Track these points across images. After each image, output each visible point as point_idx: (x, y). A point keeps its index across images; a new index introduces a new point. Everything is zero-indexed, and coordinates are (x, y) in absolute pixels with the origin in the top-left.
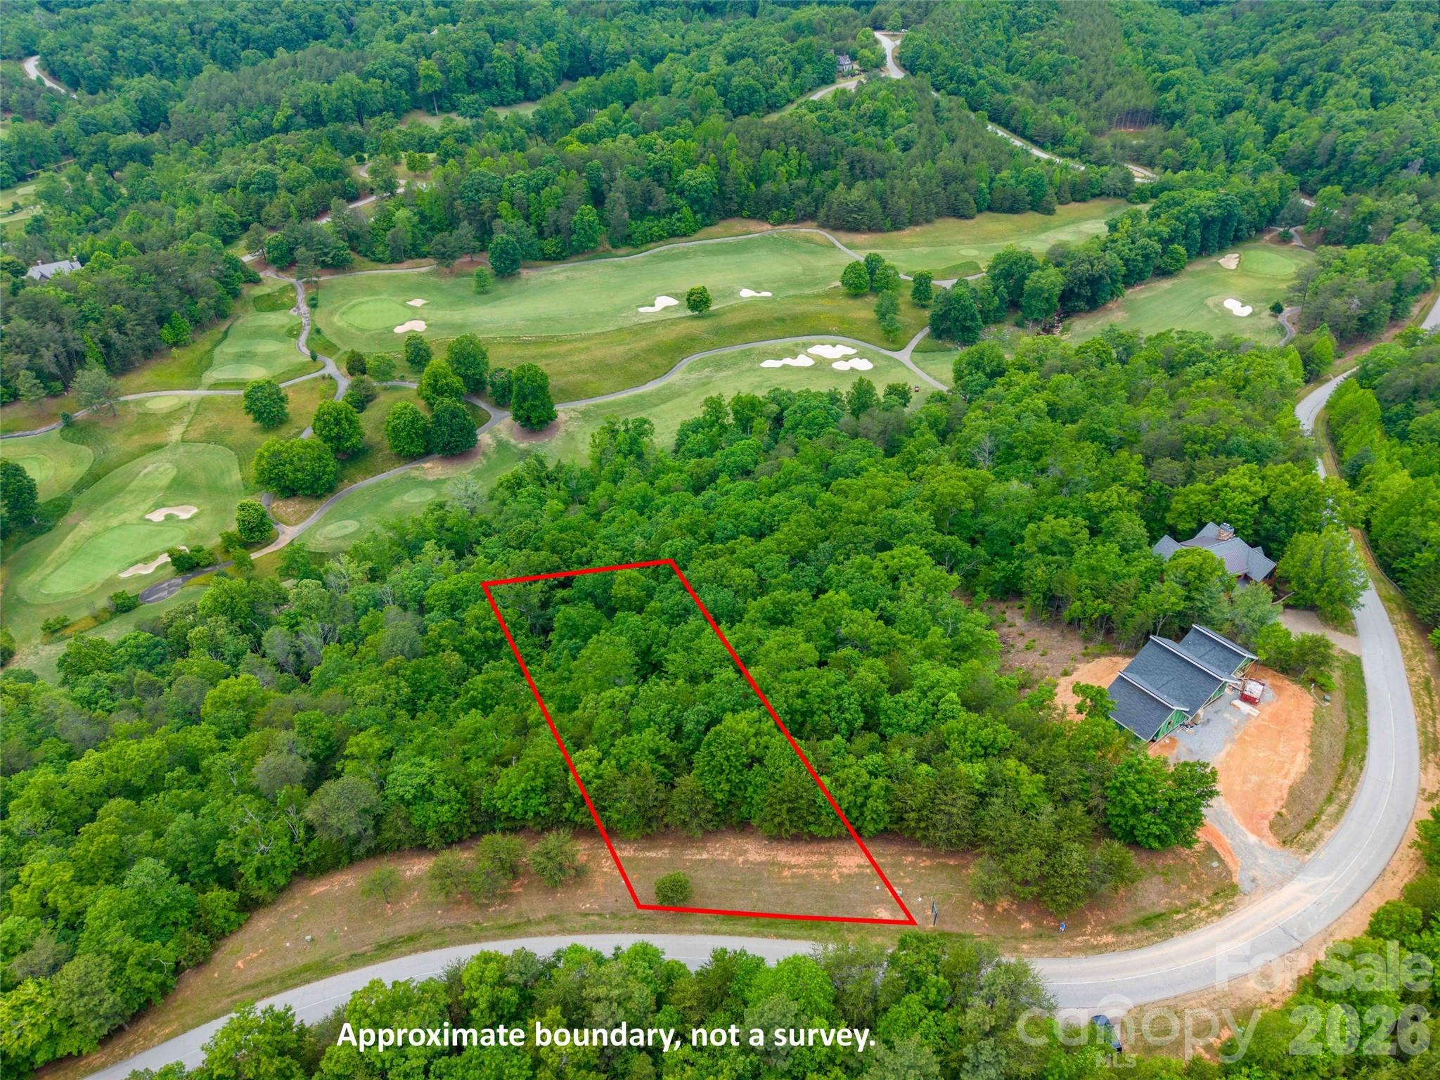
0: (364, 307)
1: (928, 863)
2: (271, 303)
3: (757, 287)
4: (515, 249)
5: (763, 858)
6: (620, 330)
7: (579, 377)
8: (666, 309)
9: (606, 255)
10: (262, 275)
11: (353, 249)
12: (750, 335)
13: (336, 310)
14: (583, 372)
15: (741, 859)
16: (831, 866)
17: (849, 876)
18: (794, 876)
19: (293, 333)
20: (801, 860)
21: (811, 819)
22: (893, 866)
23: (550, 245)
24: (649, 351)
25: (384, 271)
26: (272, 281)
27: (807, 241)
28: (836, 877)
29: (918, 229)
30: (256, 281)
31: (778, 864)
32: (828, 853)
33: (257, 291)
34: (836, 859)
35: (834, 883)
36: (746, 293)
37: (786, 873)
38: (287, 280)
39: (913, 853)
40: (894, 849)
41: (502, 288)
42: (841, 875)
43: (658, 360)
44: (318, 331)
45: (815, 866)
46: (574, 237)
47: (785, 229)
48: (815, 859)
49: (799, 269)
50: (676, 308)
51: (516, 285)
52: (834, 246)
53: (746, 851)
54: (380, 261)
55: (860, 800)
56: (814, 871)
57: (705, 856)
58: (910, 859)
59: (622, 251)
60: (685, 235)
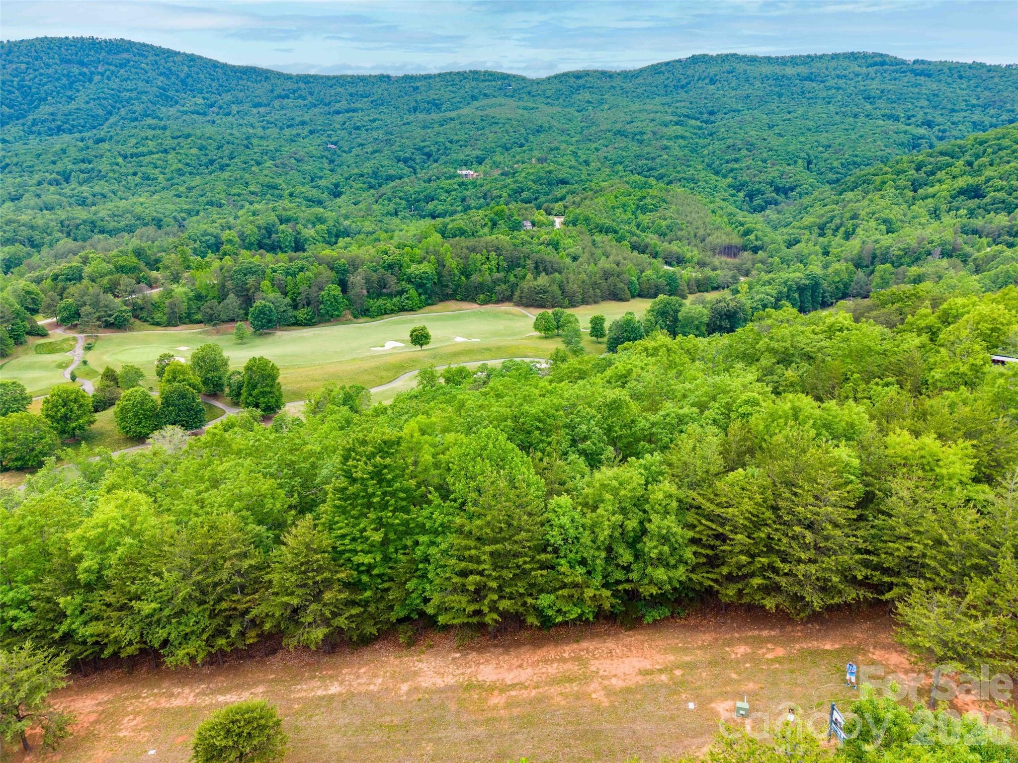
0: (133, 351)
1: (780, 652)
2: (52, 349)
3: (469, 336)
4: (271, 311)
5: (450, 680)
6: (354, 359)
7: (312, 384)
8: (394, 348)
9: (349, 322)
10: (50, 332)
11: (136, 317)
12: (463, 358)
13: (107, 352)
14: (316, 381)
15: (405, 687)
16: (586, 679)
17: (628, 690)
18: (509, 705)
19: (62, 366)
20: (525, 674)
21: (539, 575)
22: (713, 664)
23: (302, 314)
24: (378, 368)
25: (159, 331)
26: (58, 335)
27: (506, 313)
28: (599, 696)
29: (589, 307)
30: (44, 335)
31: (480, 686)
32: (577, 659)
33: (42, 341)
34: (594, 665)
35: (598, 709)
36: (459, 339)
37: (496, 700)
38: (71, 334)
39: (745, 641)
40: (706, 638)
41: (258, 341)
42: (610, 692)
43: (383, 373)
44: (85, 363)
45: (554, 681)
46: (322, 306)
47: (490, 307)
48: (553, 669)
49: (502, 327)
50: (402, 348)
51: (270, 339)
52: (527, 316)
53: (416, 674)
54: (158, 324)
55: (632, 524)
56: (553, 690)
57: (334, 689)
58: (742, 650)
59: (360, 321)
60: (412, 310)
